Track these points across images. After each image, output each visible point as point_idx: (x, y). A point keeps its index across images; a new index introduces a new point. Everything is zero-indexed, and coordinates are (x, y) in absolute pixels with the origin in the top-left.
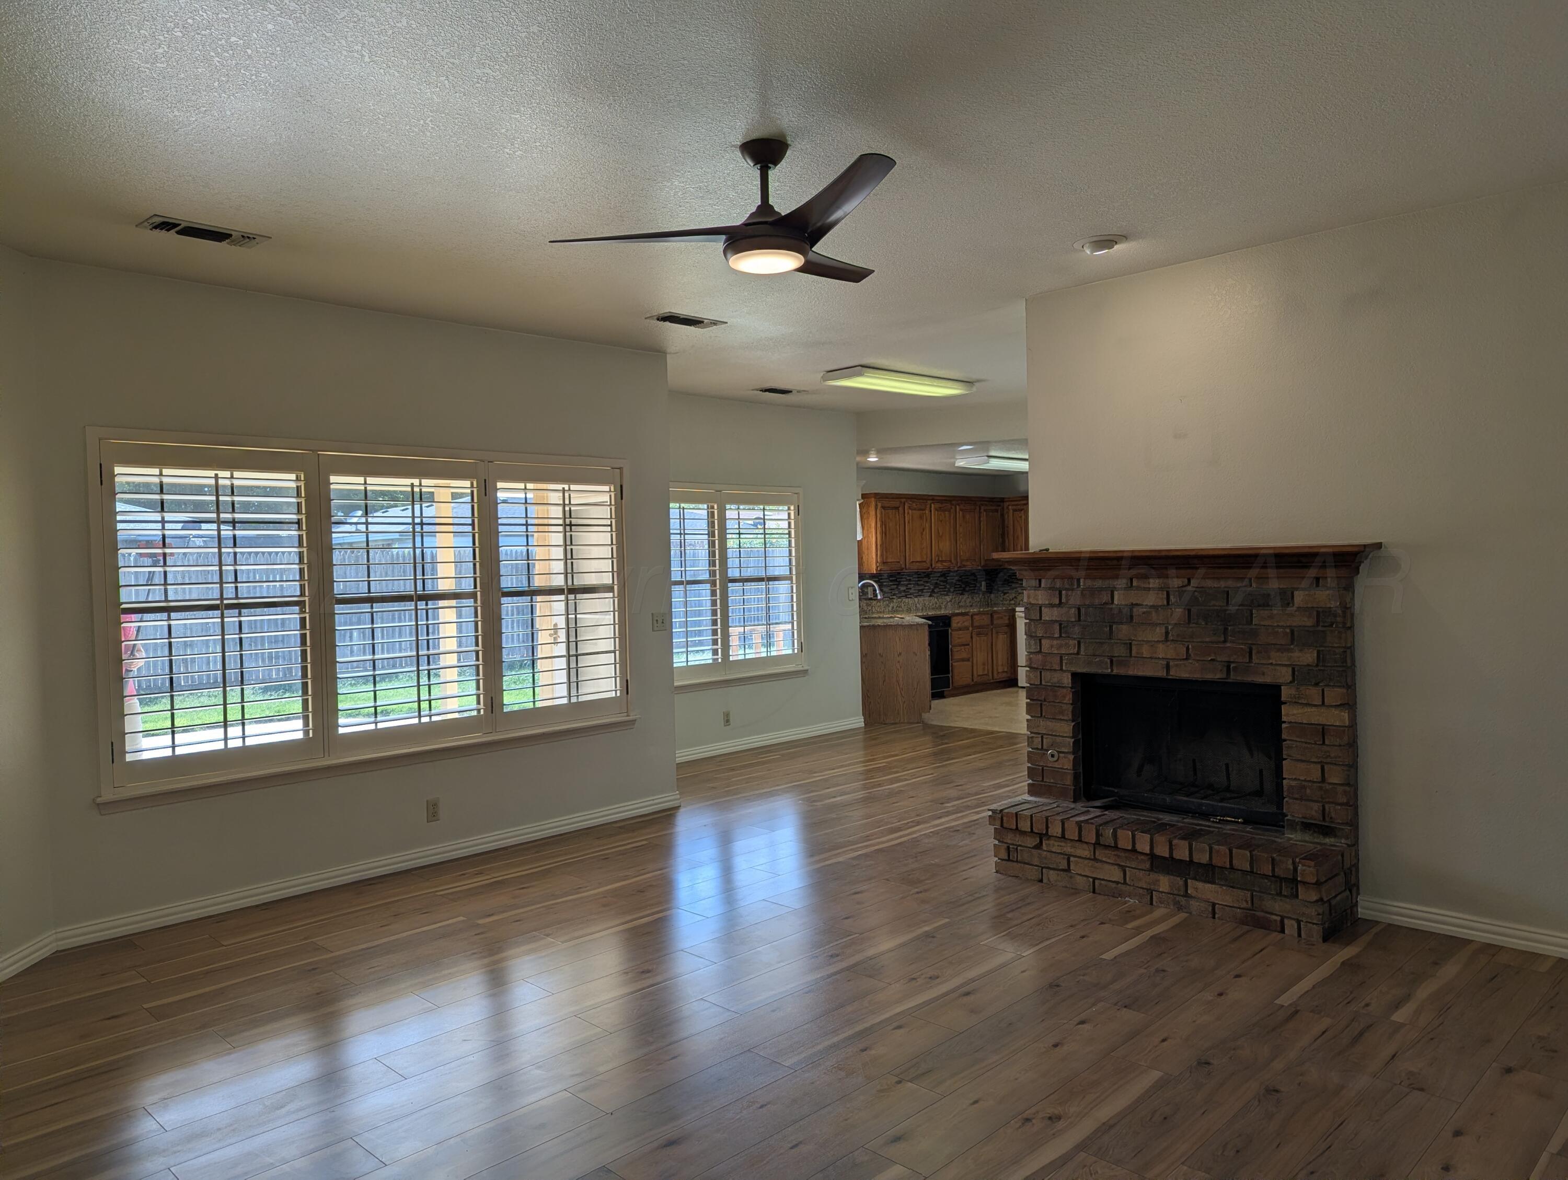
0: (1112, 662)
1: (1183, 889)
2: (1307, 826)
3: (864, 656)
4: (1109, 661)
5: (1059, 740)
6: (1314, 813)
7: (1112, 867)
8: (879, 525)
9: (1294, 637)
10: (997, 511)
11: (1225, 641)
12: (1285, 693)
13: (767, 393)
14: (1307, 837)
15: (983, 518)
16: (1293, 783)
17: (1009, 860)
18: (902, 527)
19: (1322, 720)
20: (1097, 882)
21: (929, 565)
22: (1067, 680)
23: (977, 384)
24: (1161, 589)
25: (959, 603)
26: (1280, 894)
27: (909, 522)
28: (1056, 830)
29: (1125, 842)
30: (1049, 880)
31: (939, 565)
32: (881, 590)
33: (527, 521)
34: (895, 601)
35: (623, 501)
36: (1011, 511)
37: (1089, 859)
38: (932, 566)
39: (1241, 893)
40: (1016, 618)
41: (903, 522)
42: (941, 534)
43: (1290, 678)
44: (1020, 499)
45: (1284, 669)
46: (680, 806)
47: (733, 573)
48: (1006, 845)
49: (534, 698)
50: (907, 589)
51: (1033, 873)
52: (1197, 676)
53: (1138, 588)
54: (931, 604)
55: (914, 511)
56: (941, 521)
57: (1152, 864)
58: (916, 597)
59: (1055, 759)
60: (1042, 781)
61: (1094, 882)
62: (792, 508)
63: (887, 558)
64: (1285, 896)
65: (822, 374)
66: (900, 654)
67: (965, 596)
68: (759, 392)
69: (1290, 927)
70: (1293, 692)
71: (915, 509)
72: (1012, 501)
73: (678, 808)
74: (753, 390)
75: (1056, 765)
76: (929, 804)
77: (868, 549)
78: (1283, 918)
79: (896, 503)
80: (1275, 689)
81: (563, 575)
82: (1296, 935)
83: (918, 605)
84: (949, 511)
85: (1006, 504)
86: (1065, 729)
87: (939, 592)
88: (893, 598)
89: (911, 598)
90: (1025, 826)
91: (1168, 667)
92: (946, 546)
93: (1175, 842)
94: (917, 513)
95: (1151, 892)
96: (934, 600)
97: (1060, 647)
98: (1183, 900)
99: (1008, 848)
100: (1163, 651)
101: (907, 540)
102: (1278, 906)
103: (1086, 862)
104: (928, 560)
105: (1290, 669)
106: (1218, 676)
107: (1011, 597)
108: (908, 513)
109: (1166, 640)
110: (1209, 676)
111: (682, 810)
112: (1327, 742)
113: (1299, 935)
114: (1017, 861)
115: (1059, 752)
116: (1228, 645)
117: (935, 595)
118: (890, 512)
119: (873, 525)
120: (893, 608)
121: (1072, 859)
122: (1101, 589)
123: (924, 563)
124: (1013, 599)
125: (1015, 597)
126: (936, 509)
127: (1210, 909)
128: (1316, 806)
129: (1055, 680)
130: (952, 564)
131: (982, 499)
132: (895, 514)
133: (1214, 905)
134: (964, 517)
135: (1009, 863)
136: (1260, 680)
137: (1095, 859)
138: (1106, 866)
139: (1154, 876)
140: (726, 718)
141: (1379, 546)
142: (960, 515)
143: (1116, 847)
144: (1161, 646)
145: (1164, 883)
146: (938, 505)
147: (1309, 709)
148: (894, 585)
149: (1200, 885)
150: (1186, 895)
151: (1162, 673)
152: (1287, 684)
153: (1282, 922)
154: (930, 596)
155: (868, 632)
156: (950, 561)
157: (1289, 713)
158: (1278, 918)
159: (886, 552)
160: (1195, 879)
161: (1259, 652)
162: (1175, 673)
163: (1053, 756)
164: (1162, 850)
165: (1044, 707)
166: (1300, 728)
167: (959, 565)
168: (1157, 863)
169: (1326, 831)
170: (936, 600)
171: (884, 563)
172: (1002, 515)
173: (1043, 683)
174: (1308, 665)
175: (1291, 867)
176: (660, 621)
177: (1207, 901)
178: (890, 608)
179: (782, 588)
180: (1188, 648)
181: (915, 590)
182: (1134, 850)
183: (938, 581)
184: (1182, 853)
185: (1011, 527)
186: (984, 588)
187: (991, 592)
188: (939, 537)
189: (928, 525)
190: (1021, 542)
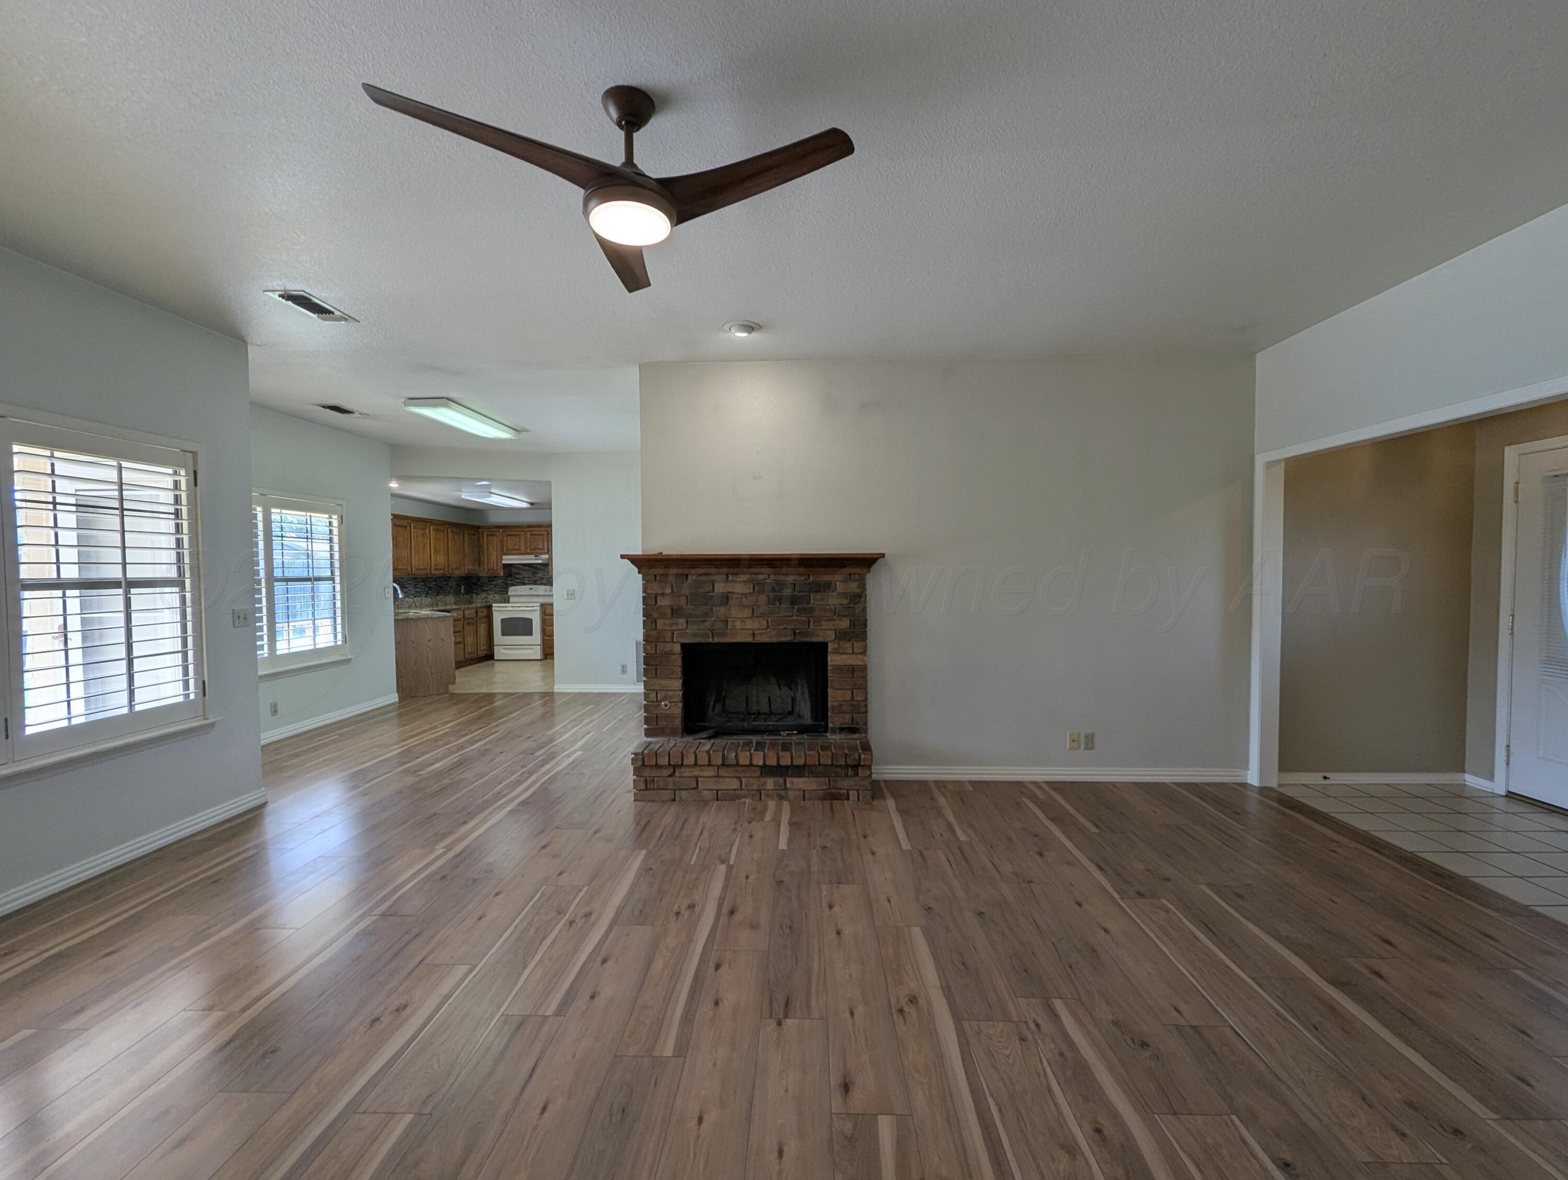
0: (713, 633)
1: (783, 785)
2: (842, 730)
3: (397, 643)
4: (710, 633)
5: (670, 693)
6: (847, 721)
7: (732, 779)
9: (836, 614)
10: (474, 535)
11: (792, 616)
12: (831, 647)
13: (328, 411)
14: (843, 736)
15: (466, 539)
16: (835, 704)
17: (647, 789)
18: (408, 541)
19: (853, 663)
20: (720, 793)
21: (429, 572)
22: (677, 649)
23: (523, 434)
24: (749, 581)
26: (847, 776)
27: (414, 539)
28: (690, 760)
29: (744, 761)
30: (680, 797)
31: (437, 572)
32: (402, 590)
33: (54, 498)
35: (198, 488)
36: (485, 536)
37: (715, 777)
38: (431, 572)
39: (822, 780)
40: (494, 611)
41: (410, 538)
42: (437, 549)
43: (834, 638)
44: (494, 527)
45: (830, 632)
46: (266, 803)
47: (278, 573)
48: (643, 779)
49: (69, 713)
50: (409, 591)
51: (667, 795)
52: (775, 640)
53: (732, 581)
56: (437, 540)
57: (761, 773)
58: (415, 597)
59: (668, 707)
60: (657, 724)
61: (717, 793)
62: (335, 517)
63: (397, 565)
64: (850, 776)
65: (403, 400)
66: (430, 640)
68: (320, 408)
69: (853, 795)
70: (836, 646)
71: (418, 529)
72: (485, 528)
73: (263, 805)
74: (313, 404)
75: (668, 712)
76: (522, 756)
78: (848, 790)
79: (404, 523)
80: (825, 645)
81: (120, 566)
82: (856, 799)
84: (443, 532)
85: (481, 531)
86: (676, 685)
87: (432, 593)
88: (408, 598)
90: (664, 761)
91: (754, 635)
92: (441, 559)
93: (781, 753)
94: (420, 532)
95: (760, 792)
96: (429, 600)
97: (672, 625)
98: (783, 793)
99: (646, 780)
100: (751, 624)
101: (413, 552)
102: (845, 783)
103: (711, 779)
104: (429, 568)
105: (834, 632)
106: (788, 639)
108: (414, 531)
109: (752, 617)
110: (783, 639)
111: (269, 807)
112: (855, 676)
113: (859, 799)
114: (654, 789)
115: (670, 702)
116: (794, 618)
117: (429, 596)
118: (400, 529)
121: (699, 779)
122: (705, 582)
123: (426, 571)
124: (482, 597)
125: (485, 596)
126: (434, 530)
127: (802, 794)
128: (848, 716)
129: (667, 649)
131: (465, 525)
132: (404, 531)
133: (804, 791)
134: (453, 538)
135: (647, 792)
136: (815, 639)
137: (718, 776)
138: (727, 780)
139: (762, 780)
140: (273, 709)
141: (883, 556)
142: (450, 535)
143: (737, 765)
144: (749, 621)
145: (770, 783)
146: (435, 527)
147: (844, 656)
149: (795, 780)
150: (786, 789)
151: (750, 640)
152: (831, 641)
153: (848, 793)
154: (426, 596)
155: (401, 623)
156: (444, 569)
157: (833, 660)
158: (846, 791)
159: (397, 561)
160: (792, 776)
161: (815, 622)
162: (760, 639)
163: (666, 705)
164: (772, 762)
165: (658, 671)
166: (839, 669)
167: (450, 572)
168: (767, 771)
169: (853, 730)
171: (395, 569)
172: (478, 538)
173: (658, 652)
174: (845, 629)
175: (857, 757)
176: (242, 617)
177: (800, 790)
179: (324, 588)
180: (767, 621)
181: (414, 592)
182: (751, 765)
184: (786, 761)
185: (485, 547)
186: (463, 591)
187: (467, 594)
188: (436, 551)
189: (428, 541)
190: (493, 558)
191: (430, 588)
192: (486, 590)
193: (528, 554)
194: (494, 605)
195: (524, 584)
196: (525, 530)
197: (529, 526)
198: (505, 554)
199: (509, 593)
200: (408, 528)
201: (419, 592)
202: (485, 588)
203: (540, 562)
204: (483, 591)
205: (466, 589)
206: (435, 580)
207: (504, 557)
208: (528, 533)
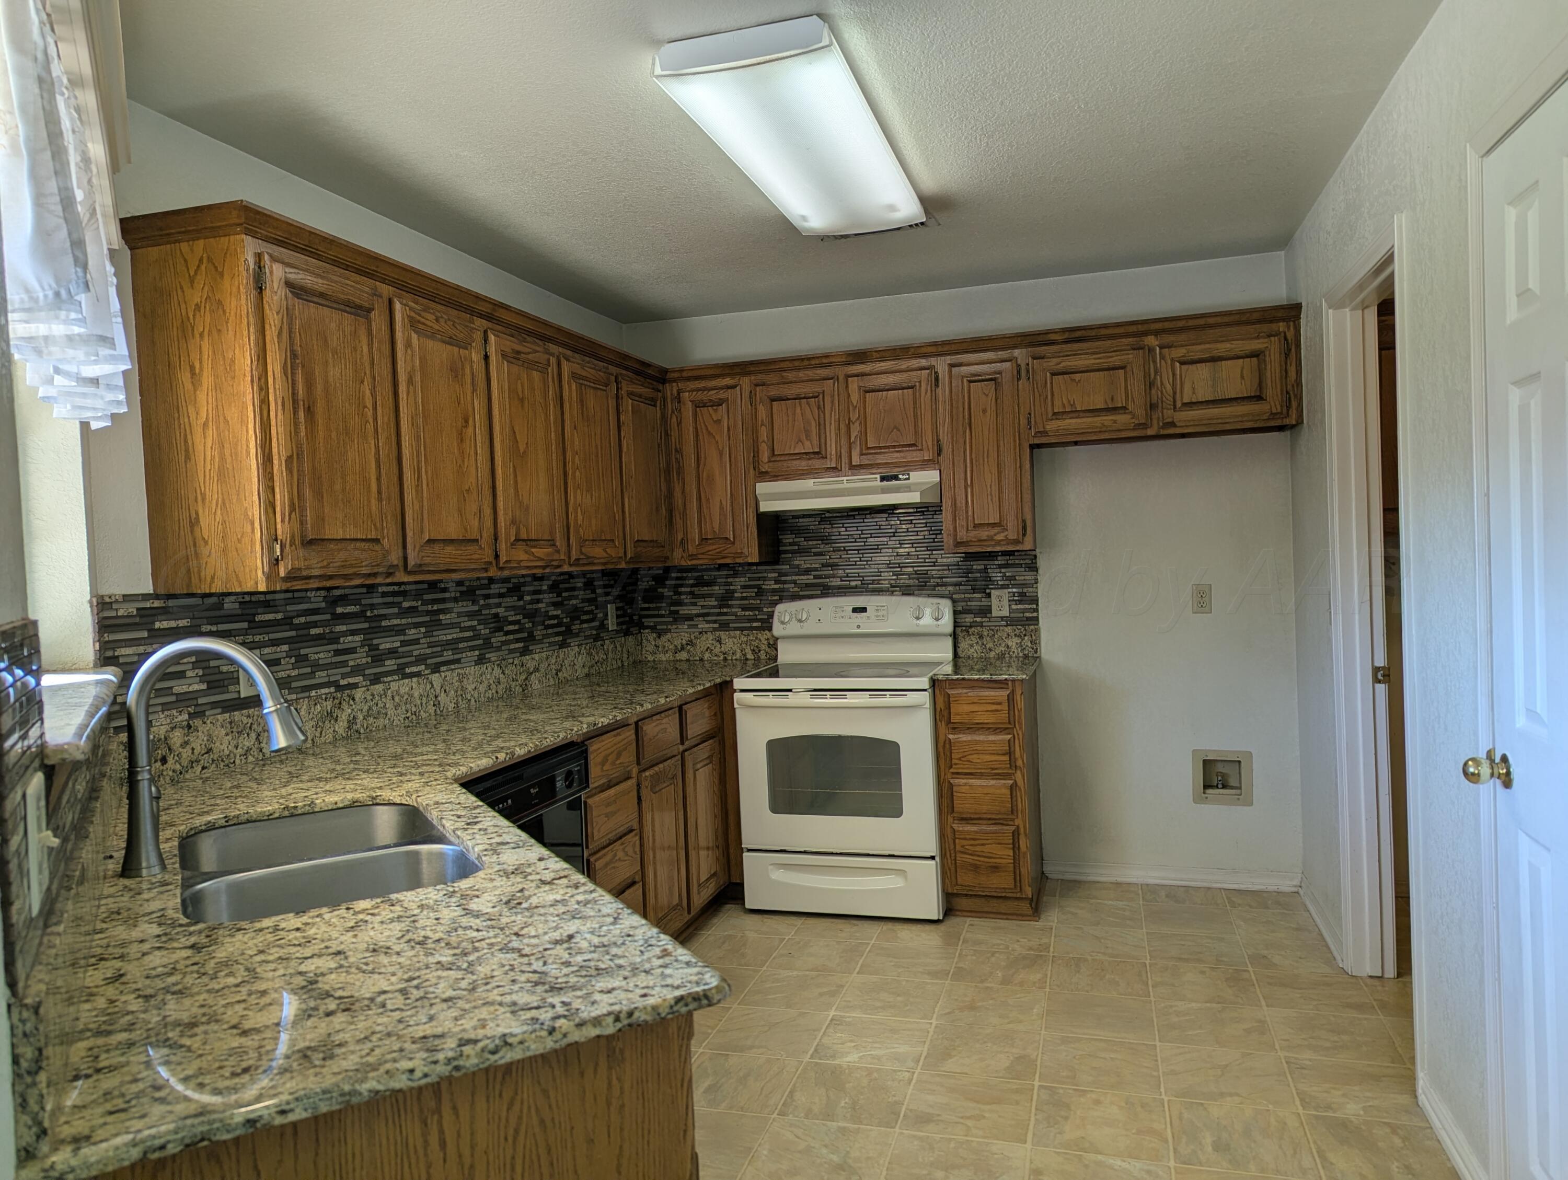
8: (275, 365)
10: (652, 399)
15: (626, 416)
18: (385, 392)
21: (488, 556)
25: (558, 671)
27: (410, 381)
31: (520, 555)
34: (359, 694)
36: (689, 407)
38: (497, 556)
40: (734, 709)
41: (387, 374)
42: (522, 448)
44: (718, 372)
50: (404, 643)
54: (482, 688)
55: (430, 344)
56: (522, 400)
58: (436, 669)
63: (320, 520)
67: (572, 651)
71: (432, 336)
72: (689, 379)
77: (222, 474)
83: (442, 698)
84: (543, 371)
85: (670, 390)
87: (504, 643)
88: (355, 686)
89: (418, 674)
92: (535, 491)
94: (440, 352)
96: (491, 673)
101: (406, 452)
104: (487, 535)
107: (677, 642)
108: (408, 345)
117: (492, 656)
119: (245, 361)
120: (352, 721)
123: (472, 548)
124: (683, 648)
125: (691, 643)
130: (558, 552)
132: (355, 333)
134: (582, 402)
146: (508, 341)
148: (353, 633)
154: (481, 660)
156: (552, 543)
159: (318, 495)
167: (574, 555)
170: (497, 671)
171: (308, 543)
172: (666, 413)
178: (341, 727)
181: (430, 646)
183: (501, 610)
185: (689, 449)
186: (612, 623)
187: (627, 633)
188: (517, 455)
189: (478, 406)
190: (721, 493)
191: (498, 624)
192: (690, 618)
193: (855, 468)
194: (739, 683)
195: (826, 591)
196: (841, 371)
197: (859, 356)
198: (764, 476)
199: (778, 629)
200: (378, 318)
201: (452, 644)
202: (685, 610)
203: (914, 497)
204: (677, 618)
205: (621, 615)
206: (516, 590)
207: (762, 488)
208: (854, 384)
